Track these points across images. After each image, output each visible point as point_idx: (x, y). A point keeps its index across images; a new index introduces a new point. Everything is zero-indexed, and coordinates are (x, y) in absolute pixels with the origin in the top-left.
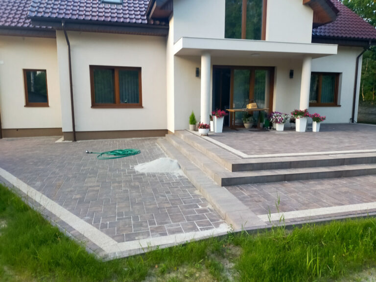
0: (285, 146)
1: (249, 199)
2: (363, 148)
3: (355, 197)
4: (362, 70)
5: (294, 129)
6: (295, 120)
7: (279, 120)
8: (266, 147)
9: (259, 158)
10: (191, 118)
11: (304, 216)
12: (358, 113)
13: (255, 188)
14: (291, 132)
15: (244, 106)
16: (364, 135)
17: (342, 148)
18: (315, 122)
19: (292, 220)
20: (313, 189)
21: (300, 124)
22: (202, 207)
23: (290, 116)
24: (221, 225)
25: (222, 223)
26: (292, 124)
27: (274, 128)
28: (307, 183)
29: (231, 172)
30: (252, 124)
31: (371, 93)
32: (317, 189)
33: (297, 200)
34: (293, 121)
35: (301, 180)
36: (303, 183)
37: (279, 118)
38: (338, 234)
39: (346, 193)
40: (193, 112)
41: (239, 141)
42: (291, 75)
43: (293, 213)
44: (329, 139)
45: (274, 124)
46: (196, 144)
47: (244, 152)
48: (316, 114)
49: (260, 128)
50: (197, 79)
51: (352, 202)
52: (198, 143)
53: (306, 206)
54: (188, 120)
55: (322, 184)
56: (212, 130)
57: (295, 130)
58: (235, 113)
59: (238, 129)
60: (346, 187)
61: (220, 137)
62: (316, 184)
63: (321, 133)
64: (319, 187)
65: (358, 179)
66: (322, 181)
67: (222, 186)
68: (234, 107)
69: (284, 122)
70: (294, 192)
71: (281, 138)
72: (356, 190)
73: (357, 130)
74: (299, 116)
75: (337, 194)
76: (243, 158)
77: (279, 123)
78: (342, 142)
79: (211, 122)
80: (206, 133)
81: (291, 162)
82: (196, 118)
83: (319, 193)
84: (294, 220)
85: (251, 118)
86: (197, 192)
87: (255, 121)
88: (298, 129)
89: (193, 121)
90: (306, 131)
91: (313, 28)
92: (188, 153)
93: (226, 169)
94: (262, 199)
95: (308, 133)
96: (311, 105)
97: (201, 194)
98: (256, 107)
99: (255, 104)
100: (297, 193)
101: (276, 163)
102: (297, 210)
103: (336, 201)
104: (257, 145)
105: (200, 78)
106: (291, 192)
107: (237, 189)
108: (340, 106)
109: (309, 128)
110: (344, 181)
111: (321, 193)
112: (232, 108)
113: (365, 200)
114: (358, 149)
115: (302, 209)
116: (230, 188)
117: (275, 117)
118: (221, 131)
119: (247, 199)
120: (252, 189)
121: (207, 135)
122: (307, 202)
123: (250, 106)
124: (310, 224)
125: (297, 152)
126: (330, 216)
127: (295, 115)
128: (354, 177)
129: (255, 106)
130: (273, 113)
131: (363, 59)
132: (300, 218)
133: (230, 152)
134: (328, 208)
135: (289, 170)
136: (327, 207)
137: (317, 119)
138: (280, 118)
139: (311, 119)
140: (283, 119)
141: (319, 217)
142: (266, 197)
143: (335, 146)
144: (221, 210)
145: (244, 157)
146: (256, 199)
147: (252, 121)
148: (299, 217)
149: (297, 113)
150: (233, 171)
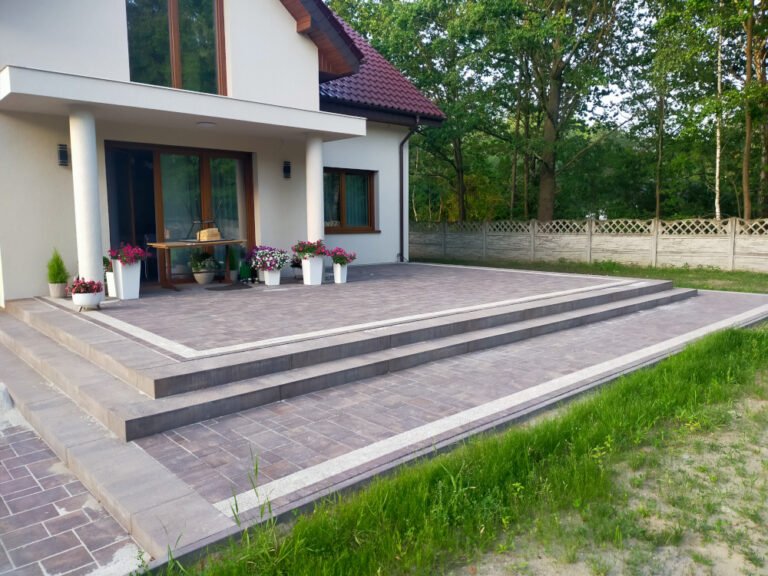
0: (282, 320)
1: (197, 463)
2: (420, 311)
3: (412, 412)
4: (410, 168)
5: (299, 279)
6: (301, 261)
7: (268, 264)
8: (240, 326)
9: (222, 354)
10: (51, 267)
11: (319, 480)
12: (410, 243)
13: (213, 431)
14: (293, 287)
15: (192, 235)
16: (420, 284)
17: (386, 313)
18: (339, 265)
19: (292, 498)
20: (337, 408)
21: (311, 269)
22: (67, 510)
23: (290, 255)
24: (119, 554)
25: (121, 545)
26: (296, 269)
27: (261, 279)
28: (325, 398)
29: (154, 399)
30: (213, 274)
31: (427, 207)
32: (345, 406)
33: (304, 442)
34: (297, 264)
35: (314, 391)
36: (319, 399)
37: (268, 260)
38: (384, 508)
39: (396, 406)
40: (56, 252)
41: (181, 317)
42: (287, 170)
43: (294, 477)
44: (363, 296)
45: (260, 272)
46: (63, 335)
47: (188, 345)
48: (339, 250)
49: (230, 281)
50: (62, 170)
51: (407, 426)
52: (68, 332)
53: (324, 453)
54: (44, 271)
55: (353, 394)
56: (112, 293)
57: (303, 283)
58: (169, 250)
59: (178, 286)
60: (397, 392)
61: (130, 312)
62: (342, 396)
63: (350, 285)
64: (348, 403)
65: (416, 372)
66: (353, 388)
67: (129, 439)
68: (167, 236)
69: (279, 267)
70: (298, 422)
71: (273, 302)
72: (412, 396)
73: (408, 276)
74: (307, 255)
75: (381, 412)
76: (183, 360)
77: (269, 269)
78: (384, 302)
79: (110, 276)
80: (95, 302)
81: (291, 357)
82: (67, 266)
83: (348, 417)
84: (297, 495)
85: (208, 262)
86: (57, 469)
87: (220, 266)
88: (307, 281)
89: (59, 273)
90: (322, 283)
91: (320, 82)
92: (38, 361)
93: (141, 393)
94: (229, 457)
95: (326, 287)
96: (328, 231)
97: (71, 473)
98: (218, 238)
99: (215, 230)
100: (306, 423)
101: (259, 362)
102: (305, 467)
103: (381, 429)
104: (220, 323)
105: (71, 169)
106: (291, 425)
107: (168, 442)
108: (379, 232)
109: (328, 277)
110: (392, 381)
111: (353, 416)
112: (163, 240)
113: (429, 417)
114: (412, 313)
115: (314, 463)
116: (149, 441)
117: (261, 257)
118: (137, 295)
119: (192, 465)
120: (206, 434)
121: (98, 308)
122: (324, 443)
123: (204, 236)
124: (332, 496)
125: (305, 331)
126: (368, 467)
127: (299, 251)
128: (409, 370)
129: (216, 235)
130: (258, 249)
131: (410, 147)
132: (310, 486)
133: (153, 346)
134: (366, 449)
135: (288, 373)
136: (363, 446)
137: (341, 258)
138: (271, 258)
139: (329, 259)
140: (276, 262)
141: (348, 474)
142: (239, 448)
143: (374, 311)
144: (120, 509)
145: (187, 357)
146: (213, 458)
147: (210, 266)
148: (307, 484)
149: (305, 248)
150: (156, 398)
